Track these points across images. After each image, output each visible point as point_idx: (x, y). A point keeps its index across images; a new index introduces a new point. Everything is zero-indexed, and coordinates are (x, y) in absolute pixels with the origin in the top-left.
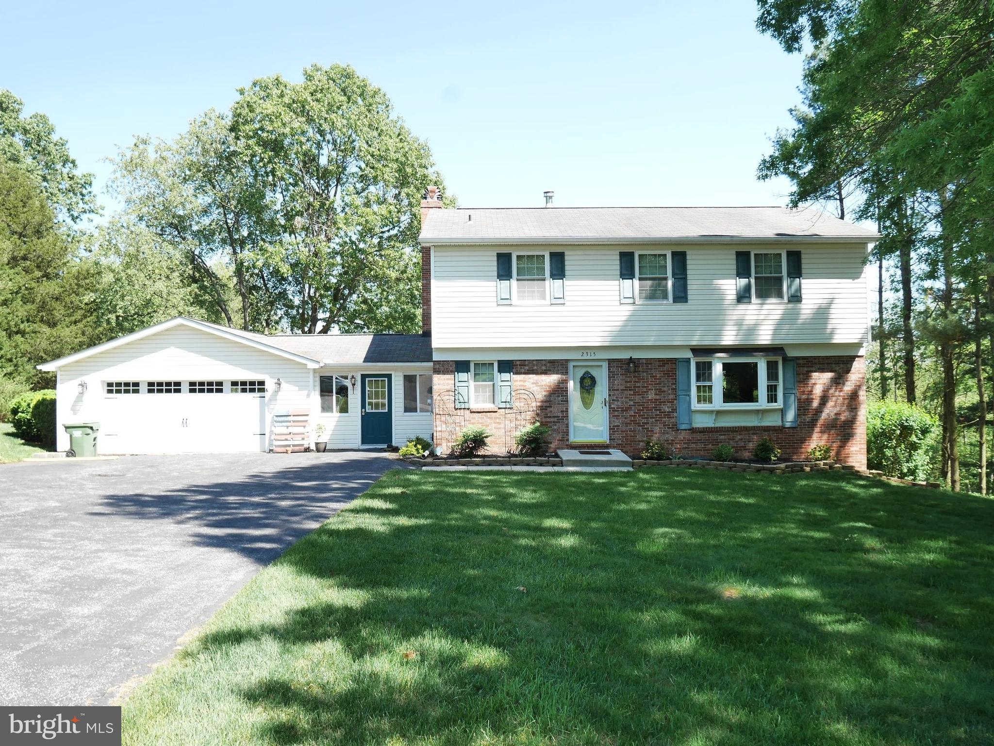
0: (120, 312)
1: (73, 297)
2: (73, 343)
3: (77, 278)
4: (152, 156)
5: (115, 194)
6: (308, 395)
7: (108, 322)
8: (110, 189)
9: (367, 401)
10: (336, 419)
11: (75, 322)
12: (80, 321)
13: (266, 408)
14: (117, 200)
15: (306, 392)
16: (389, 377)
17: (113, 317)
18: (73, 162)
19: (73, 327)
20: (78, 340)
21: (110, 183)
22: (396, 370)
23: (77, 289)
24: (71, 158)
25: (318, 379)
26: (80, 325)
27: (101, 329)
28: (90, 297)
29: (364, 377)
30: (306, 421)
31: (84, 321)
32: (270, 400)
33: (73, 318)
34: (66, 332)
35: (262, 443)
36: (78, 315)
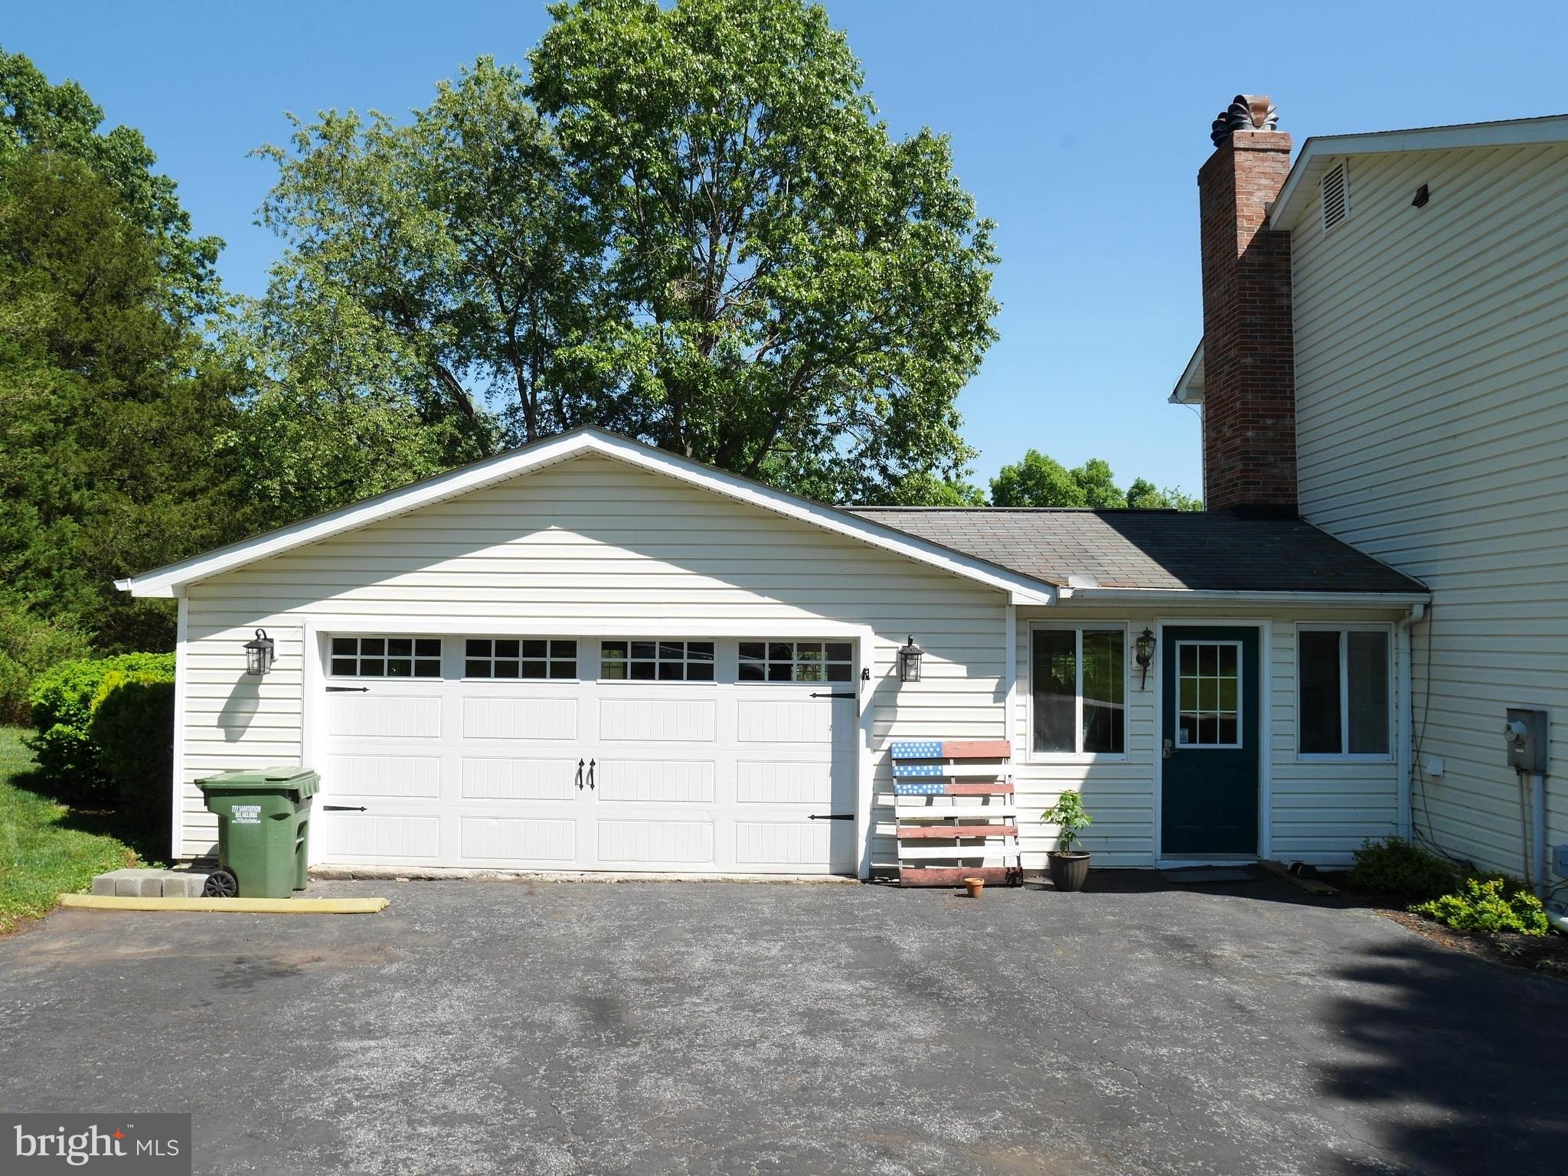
0: (291, 475)
1: (191, 441)
2: (188, 540)
3: (201, 396)
4: (359, 154)
5: (282, 227)
6: (1000, 695)
7: (263, 495)
8: (273, 215)
9: (1178, 713)
10: (1082, 772)
11: (192, 494)
12: (204, 490)
13: (862, 733)
14: (288, 239)
15: (991, 684)
16: (1251, 637)
17: (274, 485)
18: (184, 218)
19: (188, 504)
20: (199, 532)
21: (273, 202)
22: (1275, 613)
23: (199, 421)
24: (181, 209)
25: (1027, 641)
26: (204, 501)
27: (248, 509)
28: (225, 439)
29: (1171, 634)
30: (991, 779)
31: (212, 493)
32: (874, 705)
33: (188, 485)
34: (173, 514)
35: (842, 845)
36: (200, 478)
